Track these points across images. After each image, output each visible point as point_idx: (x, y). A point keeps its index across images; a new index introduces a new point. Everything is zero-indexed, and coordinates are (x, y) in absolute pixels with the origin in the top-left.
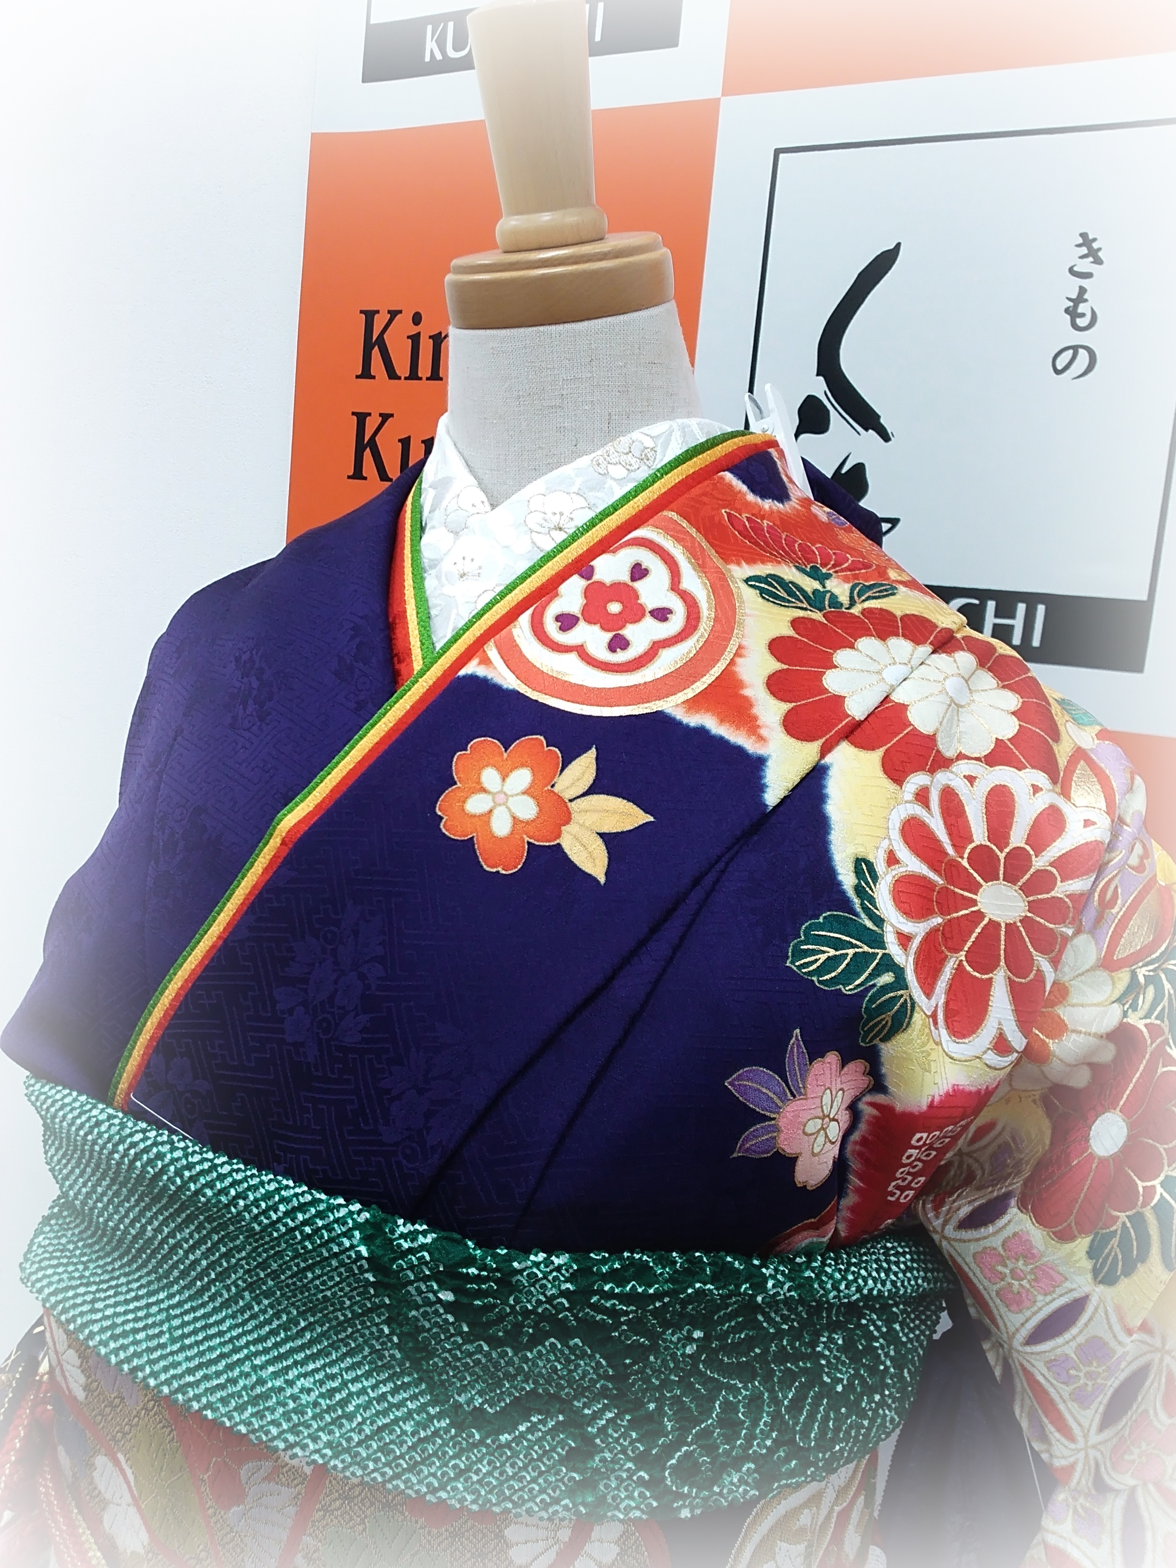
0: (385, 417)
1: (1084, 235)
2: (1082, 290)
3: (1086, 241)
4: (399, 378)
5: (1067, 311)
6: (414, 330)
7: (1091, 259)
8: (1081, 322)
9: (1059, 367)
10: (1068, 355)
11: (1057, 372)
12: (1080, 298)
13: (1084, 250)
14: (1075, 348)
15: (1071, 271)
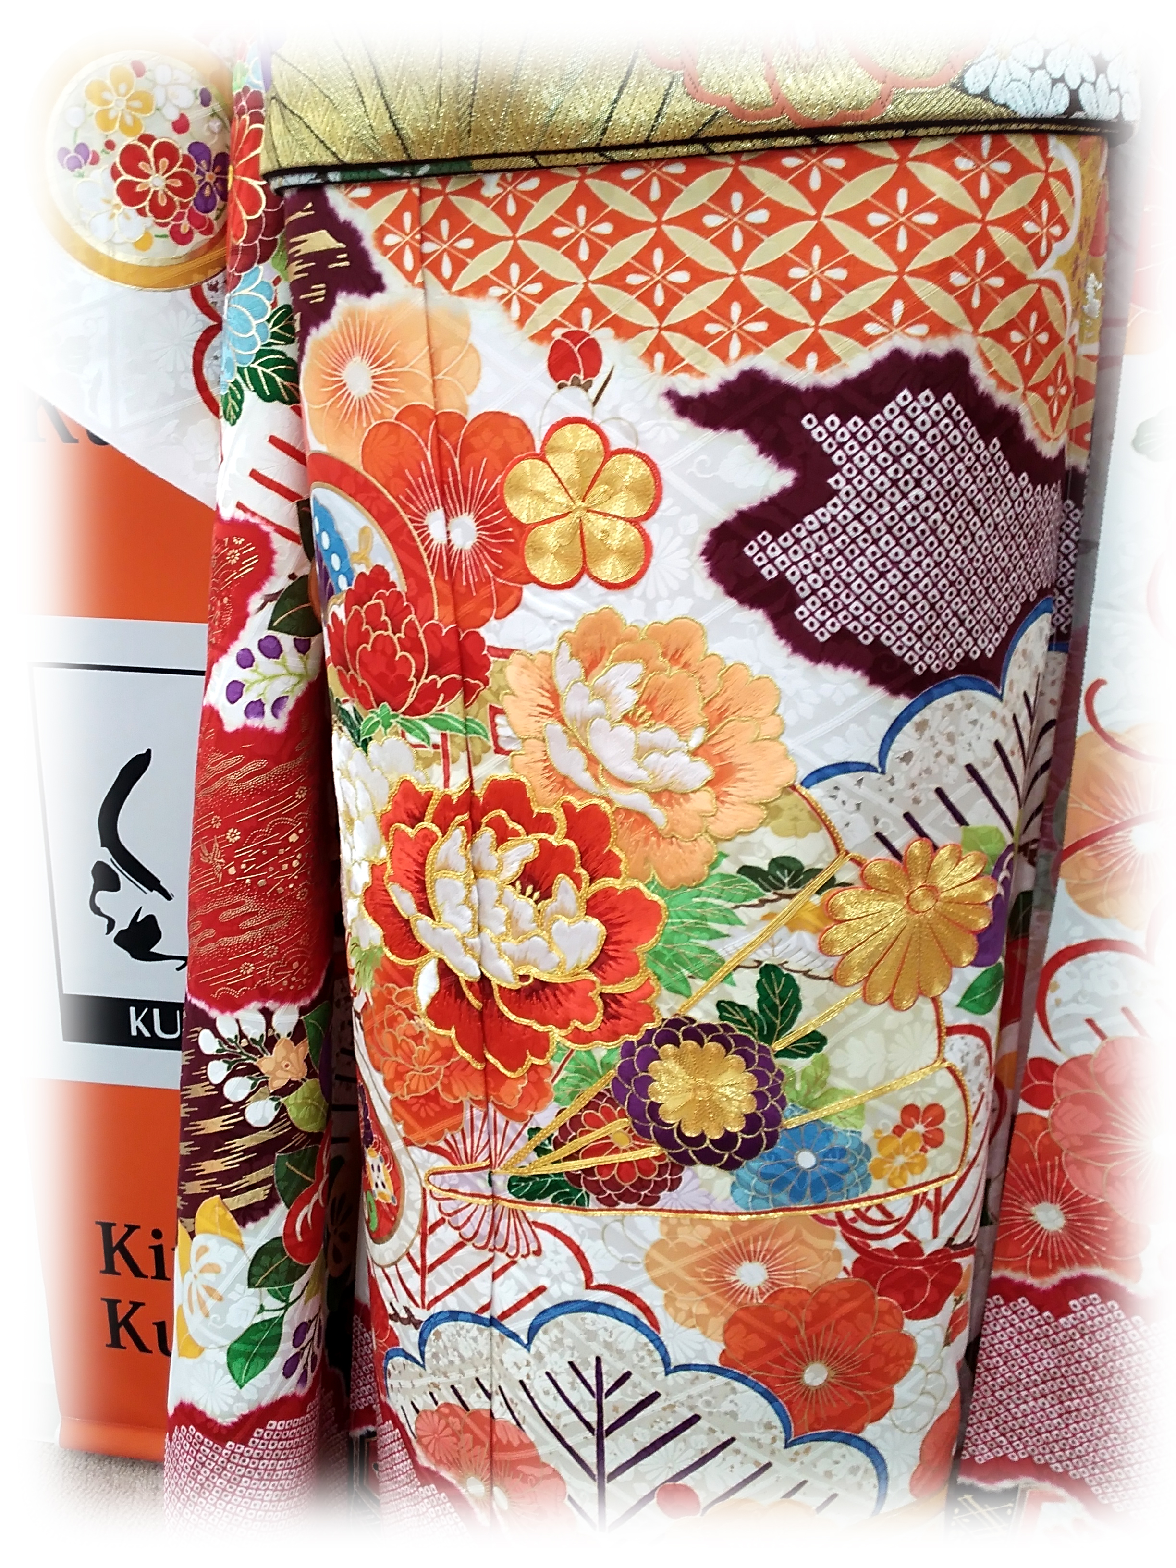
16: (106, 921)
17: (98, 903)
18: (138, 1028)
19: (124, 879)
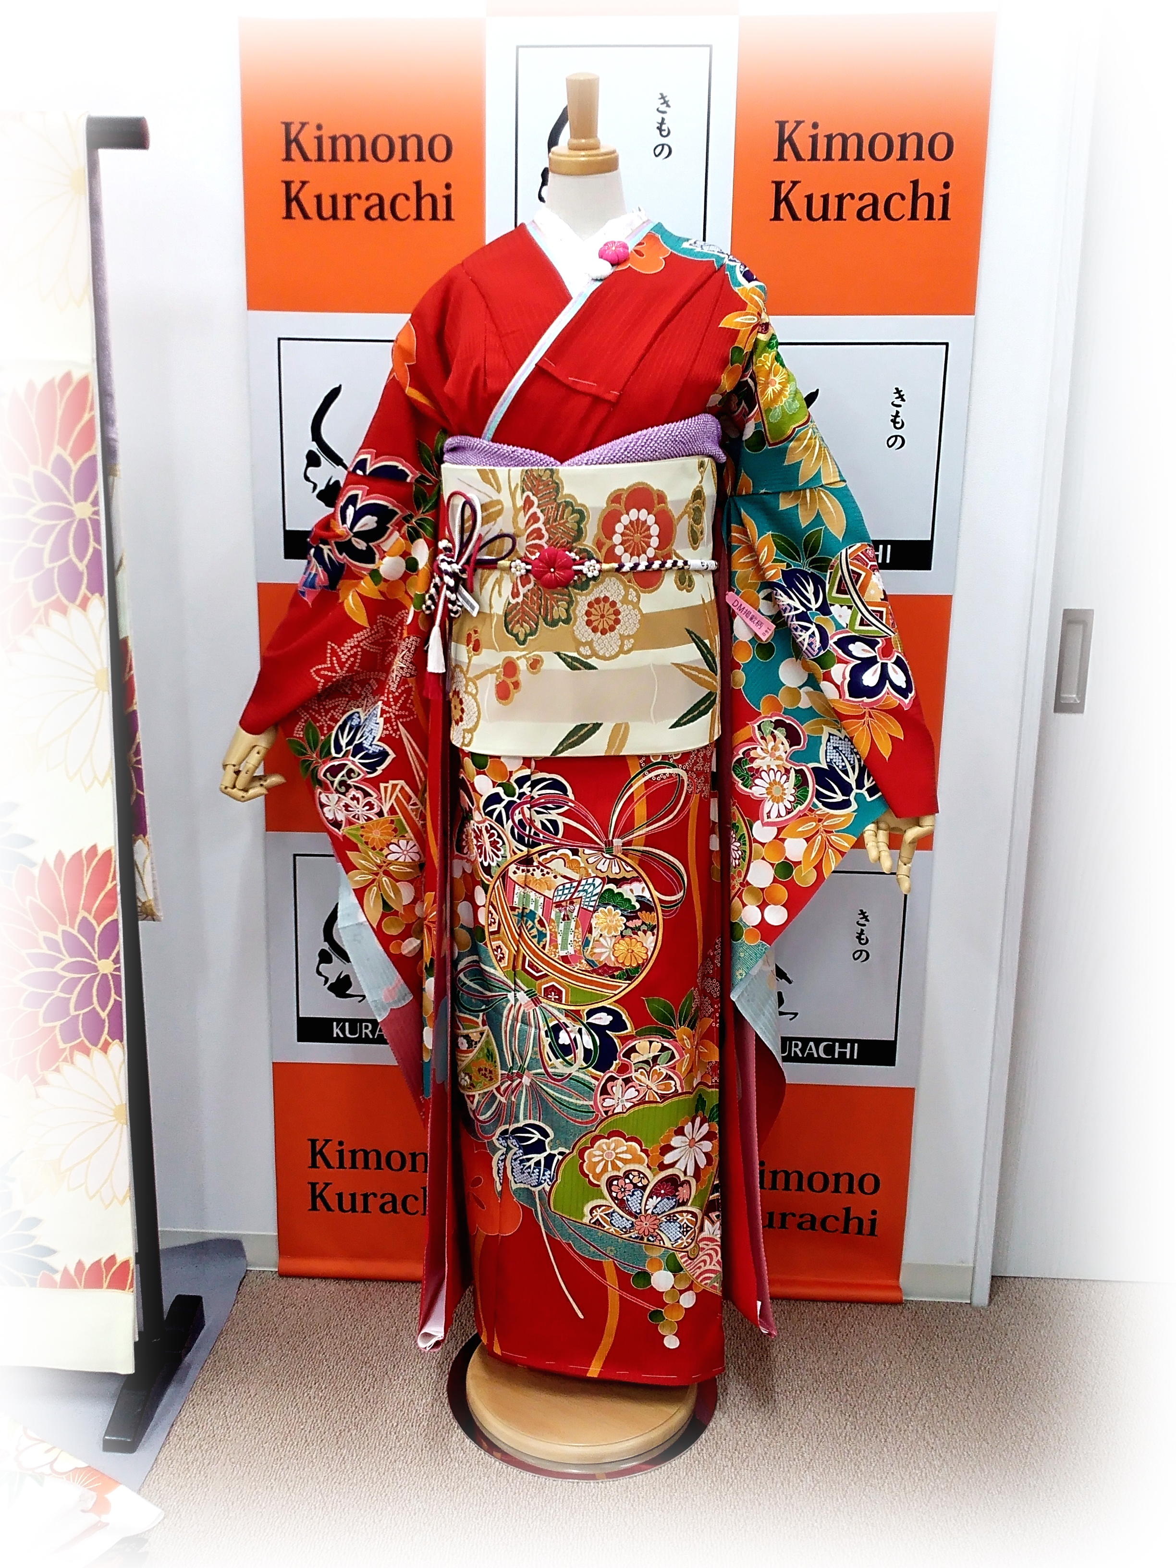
0: (304, 183)
1: (661, 94)
2: (663, 119)
3: (663, 97)
4: (311, 160)
5: (658, 128)
6: (318, 133)
7: (665, 105)
8: (664, 133)
9: (657, 154)
10: (660, 148)
11: (656, 156)
12: (663, 122)
13: (662, 101)
14: (663, 145)
15: (658, 110)
16: (324, 979)
17: (321, 970)
18: (337, 1034)
19: (334, 958)
